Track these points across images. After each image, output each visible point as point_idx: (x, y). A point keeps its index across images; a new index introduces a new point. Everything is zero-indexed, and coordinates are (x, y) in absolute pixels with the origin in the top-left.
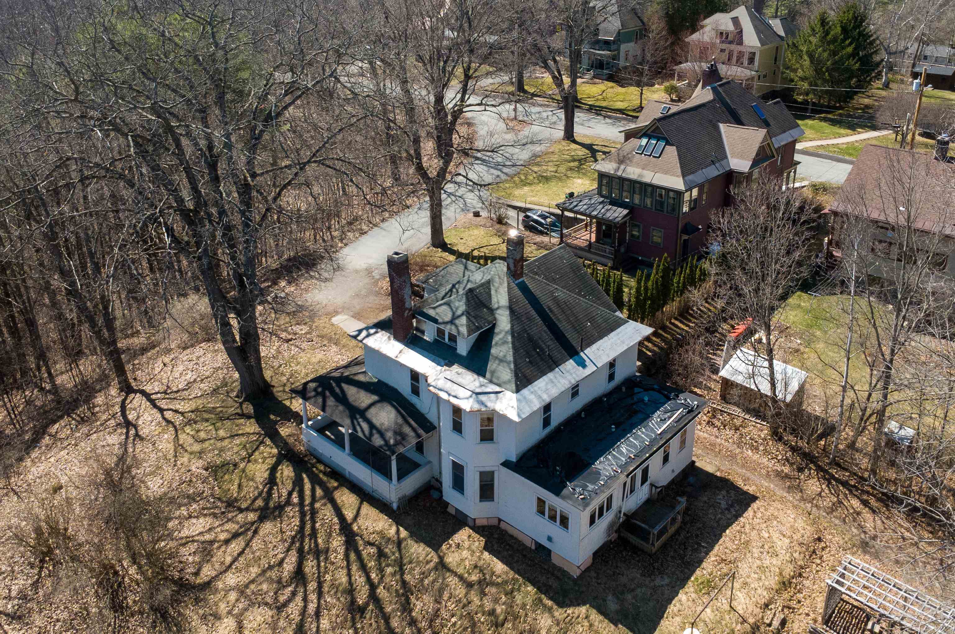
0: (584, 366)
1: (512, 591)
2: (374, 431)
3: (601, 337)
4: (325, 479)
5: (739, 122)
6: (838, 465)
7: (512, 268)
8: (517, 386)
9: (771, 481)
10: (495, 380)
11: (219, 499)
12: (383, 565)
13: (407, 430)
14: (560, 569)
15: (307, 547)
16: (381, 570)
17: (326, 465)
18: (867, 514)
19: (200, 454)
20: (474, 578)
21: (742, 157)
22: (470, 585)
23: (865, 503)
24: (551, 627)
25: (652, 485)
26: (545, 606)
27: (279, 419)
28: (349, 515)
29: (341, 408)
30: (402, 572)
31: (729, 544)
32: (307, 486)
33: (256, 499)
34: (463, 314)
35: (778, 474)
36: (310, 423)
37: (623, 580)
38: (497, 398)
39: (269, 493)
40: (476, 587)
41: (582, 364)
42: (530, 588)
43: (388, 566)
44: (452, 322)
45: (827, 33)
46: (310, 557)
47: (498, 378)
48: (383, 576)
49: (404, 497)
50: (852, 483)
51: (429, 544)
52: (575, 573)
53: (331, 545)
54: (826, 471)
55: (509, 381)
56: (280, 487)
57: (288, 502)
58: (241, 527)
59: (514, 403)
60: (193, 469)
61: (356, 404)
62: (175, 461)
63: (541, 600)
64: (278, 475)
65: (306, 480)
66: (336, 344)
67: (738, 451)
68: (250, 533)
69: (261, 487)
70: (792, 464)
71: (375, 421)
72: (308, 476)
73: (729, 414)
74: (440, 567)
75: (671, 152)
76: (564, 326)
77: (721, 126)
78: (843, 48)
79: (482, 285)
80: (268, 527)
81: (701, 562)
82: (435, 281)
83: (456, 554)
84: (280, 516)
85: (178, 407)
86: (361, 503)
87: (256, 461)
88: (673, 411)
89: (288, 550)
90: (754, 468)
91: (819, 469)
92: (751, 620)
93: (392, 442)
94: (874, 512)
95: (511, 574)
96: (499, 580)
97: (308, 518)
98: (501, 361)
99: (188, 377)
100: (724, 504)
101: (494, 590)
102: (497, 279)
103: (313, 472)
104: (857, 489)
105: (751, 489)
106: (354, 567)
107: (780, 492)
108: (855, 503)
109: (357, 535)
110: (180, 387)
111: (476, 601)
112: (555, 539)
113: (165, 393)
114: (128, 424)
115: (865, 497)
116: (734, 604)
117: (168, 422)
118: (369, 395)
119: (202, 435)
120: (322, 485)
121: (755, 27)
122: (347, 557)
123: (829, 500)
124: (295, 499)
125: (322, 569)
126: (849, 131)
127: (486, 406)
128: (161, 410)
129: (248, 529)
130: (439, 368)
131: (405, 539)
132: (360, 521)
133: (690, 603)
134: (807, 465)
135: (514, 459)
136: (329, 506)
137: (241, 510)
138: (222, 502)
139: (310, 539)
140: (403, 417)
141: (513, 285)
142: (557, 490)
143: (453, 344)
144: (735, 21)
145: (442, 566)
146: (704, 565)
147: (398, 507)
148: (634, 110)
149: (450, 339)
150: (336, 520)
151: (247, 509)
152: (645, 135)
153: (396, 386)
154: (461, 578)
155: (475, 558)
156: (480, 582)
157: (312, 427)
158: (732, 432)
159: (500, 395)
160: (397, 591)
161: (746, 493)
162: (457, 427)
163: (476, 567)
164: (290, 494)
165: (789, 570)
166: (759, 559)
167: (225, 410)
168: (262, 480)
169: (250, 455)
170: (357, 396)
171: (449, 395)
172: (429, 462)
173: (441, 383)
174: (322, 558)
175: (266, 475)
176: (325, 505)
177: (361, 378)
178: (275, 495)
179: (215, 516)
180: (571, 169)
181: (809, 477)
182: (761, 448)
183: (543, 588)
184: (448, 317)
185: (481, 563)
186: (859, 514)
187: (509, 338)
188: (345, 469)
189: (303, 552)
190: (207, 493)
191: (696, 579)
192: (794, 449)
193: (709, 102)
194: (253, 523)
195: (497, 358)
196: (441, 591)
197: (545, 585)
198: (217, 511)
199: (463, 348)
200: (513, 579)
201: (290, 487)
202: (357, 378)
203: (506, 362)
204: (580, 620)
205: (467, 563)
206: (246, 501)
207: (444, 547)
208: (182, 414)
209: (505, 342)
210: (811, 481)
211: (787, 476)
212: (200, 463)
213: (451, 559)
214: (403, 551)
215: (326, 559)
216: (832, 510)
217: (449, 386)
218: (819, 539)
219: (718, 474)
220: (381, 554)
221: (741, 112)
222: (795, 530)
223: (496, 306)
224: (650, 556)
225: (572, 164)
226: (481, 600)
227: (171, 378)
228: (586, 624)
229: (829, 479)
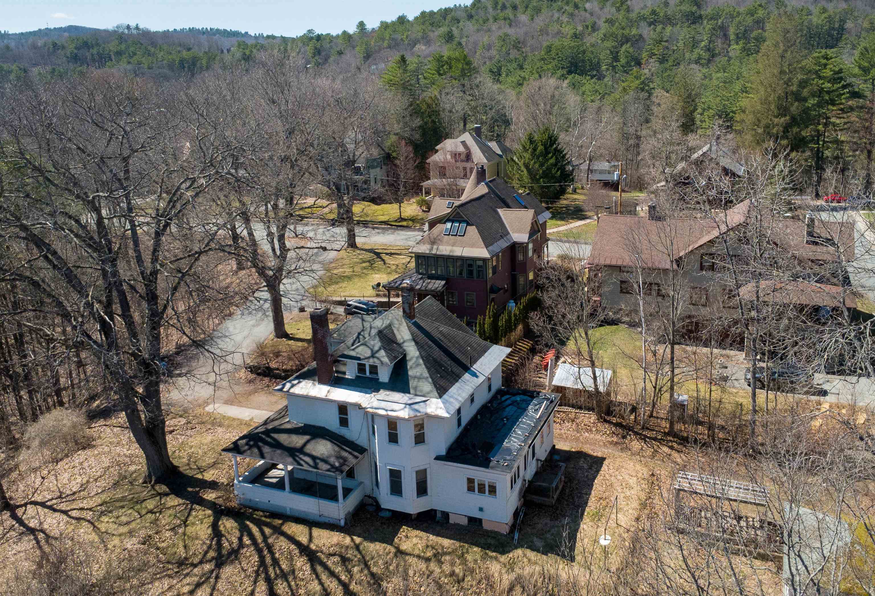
0: (477, 377)
1: (463, 554)
2: (318, 461)
3: (480, 357)
4: (268, 520)
5: (508, 206)
6: (647, 428)
7: (408, 311)
8: (439, 394)
9: (608, 448)
10: (418, 393)
11: (168, 562)
12: (350, 567)
13: (345, 454)
14: (491, 532)
15: (273, 575)
16: (349, 571)
17: (263, 511)
18: (675, 454)
19: (131, 533)
20: (429, 554)
21: (519, 231)
22: (428, 560)
23: (672, 448)
24: (500, 569)
25: (538, 460)
26: (491, 557)
27: (197, 489)
28: (304, 540)
29: (279, 451)
30: (367, 566)
31: (600, 488)
32: (255, 529)
33: (206, 553)
34: (380, 349)
35: (611, 443)
36: (241, 479)
37: (540, 526)
38: (426, 405)
39: (219, 545)
40: (433, 560)
41: (475, 375)
42: (475, 549)
43: (354, 567)
44: (373, 356)
45: (535, 150)
46: (279, 581)
47: (421, 391)
48: (351, 576)
49: (349, 513)
50: (659, 437)
51: (383, 541)
52: (505, 530)
53: (296, 567)
54: (640, 434)
55: (431, 391)
56: (229, 537)
57: (241, 545)
58: (201, 578)
59: (442, 405)
60: (129, 546)
61: (292, 445)
62: (105, 546)
63: (486, 553)
64: (221, 528)
65: (251, 525)
66: (219, 426)
67: (578, 435)
68: (212, 580)
69: (208, 542)
70: (617, 435)
71: (314, 453)
72: (251, 522)
73: (564, 412)
74: (399, 554)
75: (473, 231)
76: (453, 350)
77: (499, 210)
78: (548, 160)
79: (386, 327)
80: (227, 571)
81: (586, 503)
82: (339, 335)
83: (408, 542)
84: (237, 558)
85: (81, 505)
86: (310, 530)
87: (193, 524)
88: (540, 403)
89: (255, 582)
90: (594, 443)
91: (636, 433)
92: (632, 529)
93: (337, 464)
94: (679, 452)
95: (458, 544)
96: (450, 550)
97: (266, 553)
98: (419, 378)
99: (79, 480)
100: (586, 466)
101: (448, 558)
102: (396, 322)
103: (255, 518)
104: (664, 440)
105: (600, 455)
106: (324, 577)
107: (617, 454)
108: (666, 449)
109: (318, 552)
110: (74, 490)
111: (438, 570)
112: (485, 508)
113: (60, 497)
114: (32, 531)
115: (670, 444)
116: (619, 522)
117: (78, 519)
118: (300, 437)
119: (124, 519)
120: (268, 525)
121: (480, 148)
122: (314, 570)
123: (649, 452)
124: (246, 540)
125: (294, 587)
126: (563, 222)
127: (420, 412)
128: (65, 512)
129: (209, 578)
130: (368, 395)
131: (361, 543)
132: (316, 541)
133: (590, 529)
134: (627, 433)
135: (443, 453)
136: (282, 538)
137: (195, 566)
138: (172, 564)
139: (274, 568)
140: (338, 446)
141: (410, 324)
142: (485, 463)
143: (374, 376)
144: (464, 143)
145: (400, 552)
146: (589, 504)
147: (346, 523)
148: (396, 221)
149: (371, 373)
150: (293, 547)
151: (201, 562)
152: (448, 220)
153: (322, 425)
154: (419, 557)
155: (424, 541)
156: (435, 555)
157: (244, 481)
158: (570, 423)
159: (428, 402)
160: (368, 582)
161: (596, 457)
162: (393, 438)
163: (427, 546)
164: (240, 539)
165: (643, 497)
166: (622, 492)
167: (136, 496)
168: (206, 536)
169: (185, 522)
170: (290, 440)
171: (386, 410)
172: (361, 483)
173: (376, 404)
174: (290, 580)
175: (210, 531)
176: (277, 538)
177: (288, 426)
178: (226, 544)
179: (170, 576)
180: (365, 268)
181: (631, 439)
182: (594, 429)
183: (485, 547)
184: (368, 353)
185: (430, 543)
186: (670, 455)
187: (421, 361)
188: (285, 508)
189: (270, 580)
190: (152, 560)
191: (588, 513)
192: (617, 425)
193: (486, 194)
194: (212, 571)
195: (415, 377)
196: (406, 571)
197: (486, 544)
198: (169, 572)
199: (384, 376)
200: (460, 546)
201: (238, 534)
202: (283, 427)
203: (424, 378)
204: (520, 559)
205: (420, 546)
206: (197, 556)
207: (396, 540)
208: (90, 509)
209: (418, 365)
210: (633, 443)
211: (616, 443)
212: (135, 540)
213: (405, 546)
214: (364, 552)
215: (295, 578)
216: (653, 457)
217: (383, 404)
218: (653, 475)
219: (573, 450)
220: (344, 560)
221: (509, 201)
222: (637, 472)
223: (402, 341)
224: (552, 507)
225: (364, 265)
226: (441, 568)
227: (60, 485)
228: (525, 560)
229: (644, 438)
